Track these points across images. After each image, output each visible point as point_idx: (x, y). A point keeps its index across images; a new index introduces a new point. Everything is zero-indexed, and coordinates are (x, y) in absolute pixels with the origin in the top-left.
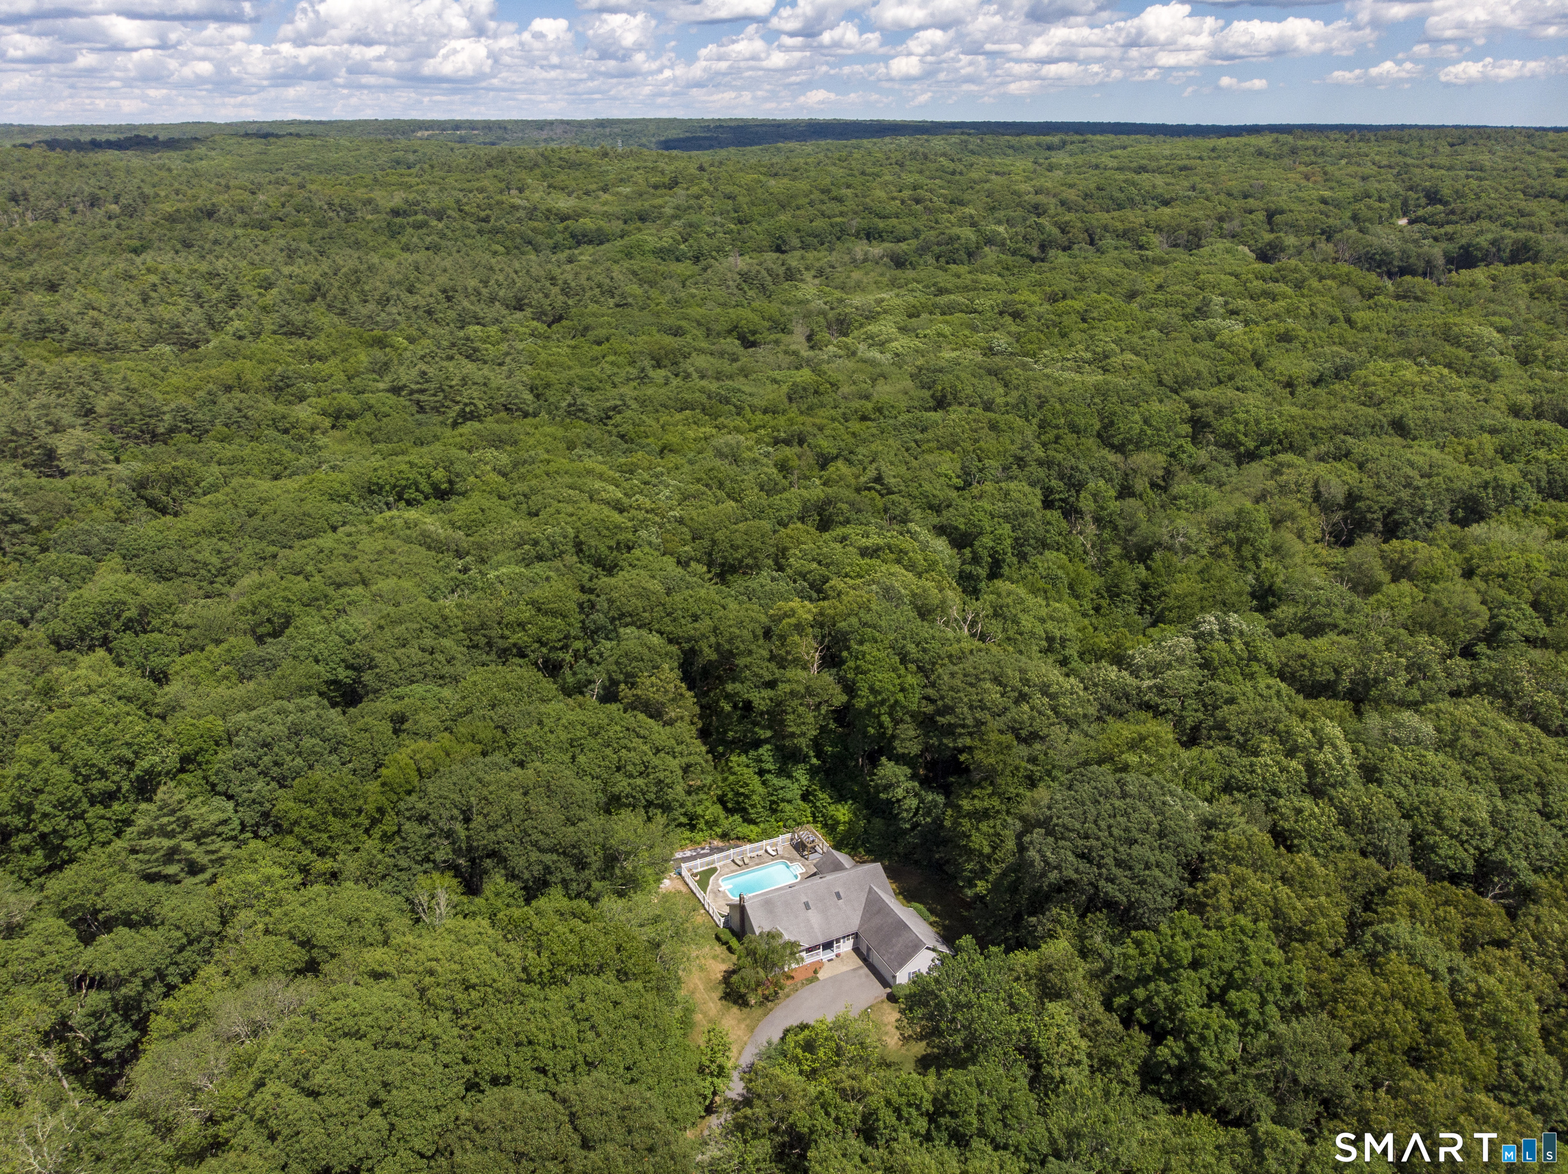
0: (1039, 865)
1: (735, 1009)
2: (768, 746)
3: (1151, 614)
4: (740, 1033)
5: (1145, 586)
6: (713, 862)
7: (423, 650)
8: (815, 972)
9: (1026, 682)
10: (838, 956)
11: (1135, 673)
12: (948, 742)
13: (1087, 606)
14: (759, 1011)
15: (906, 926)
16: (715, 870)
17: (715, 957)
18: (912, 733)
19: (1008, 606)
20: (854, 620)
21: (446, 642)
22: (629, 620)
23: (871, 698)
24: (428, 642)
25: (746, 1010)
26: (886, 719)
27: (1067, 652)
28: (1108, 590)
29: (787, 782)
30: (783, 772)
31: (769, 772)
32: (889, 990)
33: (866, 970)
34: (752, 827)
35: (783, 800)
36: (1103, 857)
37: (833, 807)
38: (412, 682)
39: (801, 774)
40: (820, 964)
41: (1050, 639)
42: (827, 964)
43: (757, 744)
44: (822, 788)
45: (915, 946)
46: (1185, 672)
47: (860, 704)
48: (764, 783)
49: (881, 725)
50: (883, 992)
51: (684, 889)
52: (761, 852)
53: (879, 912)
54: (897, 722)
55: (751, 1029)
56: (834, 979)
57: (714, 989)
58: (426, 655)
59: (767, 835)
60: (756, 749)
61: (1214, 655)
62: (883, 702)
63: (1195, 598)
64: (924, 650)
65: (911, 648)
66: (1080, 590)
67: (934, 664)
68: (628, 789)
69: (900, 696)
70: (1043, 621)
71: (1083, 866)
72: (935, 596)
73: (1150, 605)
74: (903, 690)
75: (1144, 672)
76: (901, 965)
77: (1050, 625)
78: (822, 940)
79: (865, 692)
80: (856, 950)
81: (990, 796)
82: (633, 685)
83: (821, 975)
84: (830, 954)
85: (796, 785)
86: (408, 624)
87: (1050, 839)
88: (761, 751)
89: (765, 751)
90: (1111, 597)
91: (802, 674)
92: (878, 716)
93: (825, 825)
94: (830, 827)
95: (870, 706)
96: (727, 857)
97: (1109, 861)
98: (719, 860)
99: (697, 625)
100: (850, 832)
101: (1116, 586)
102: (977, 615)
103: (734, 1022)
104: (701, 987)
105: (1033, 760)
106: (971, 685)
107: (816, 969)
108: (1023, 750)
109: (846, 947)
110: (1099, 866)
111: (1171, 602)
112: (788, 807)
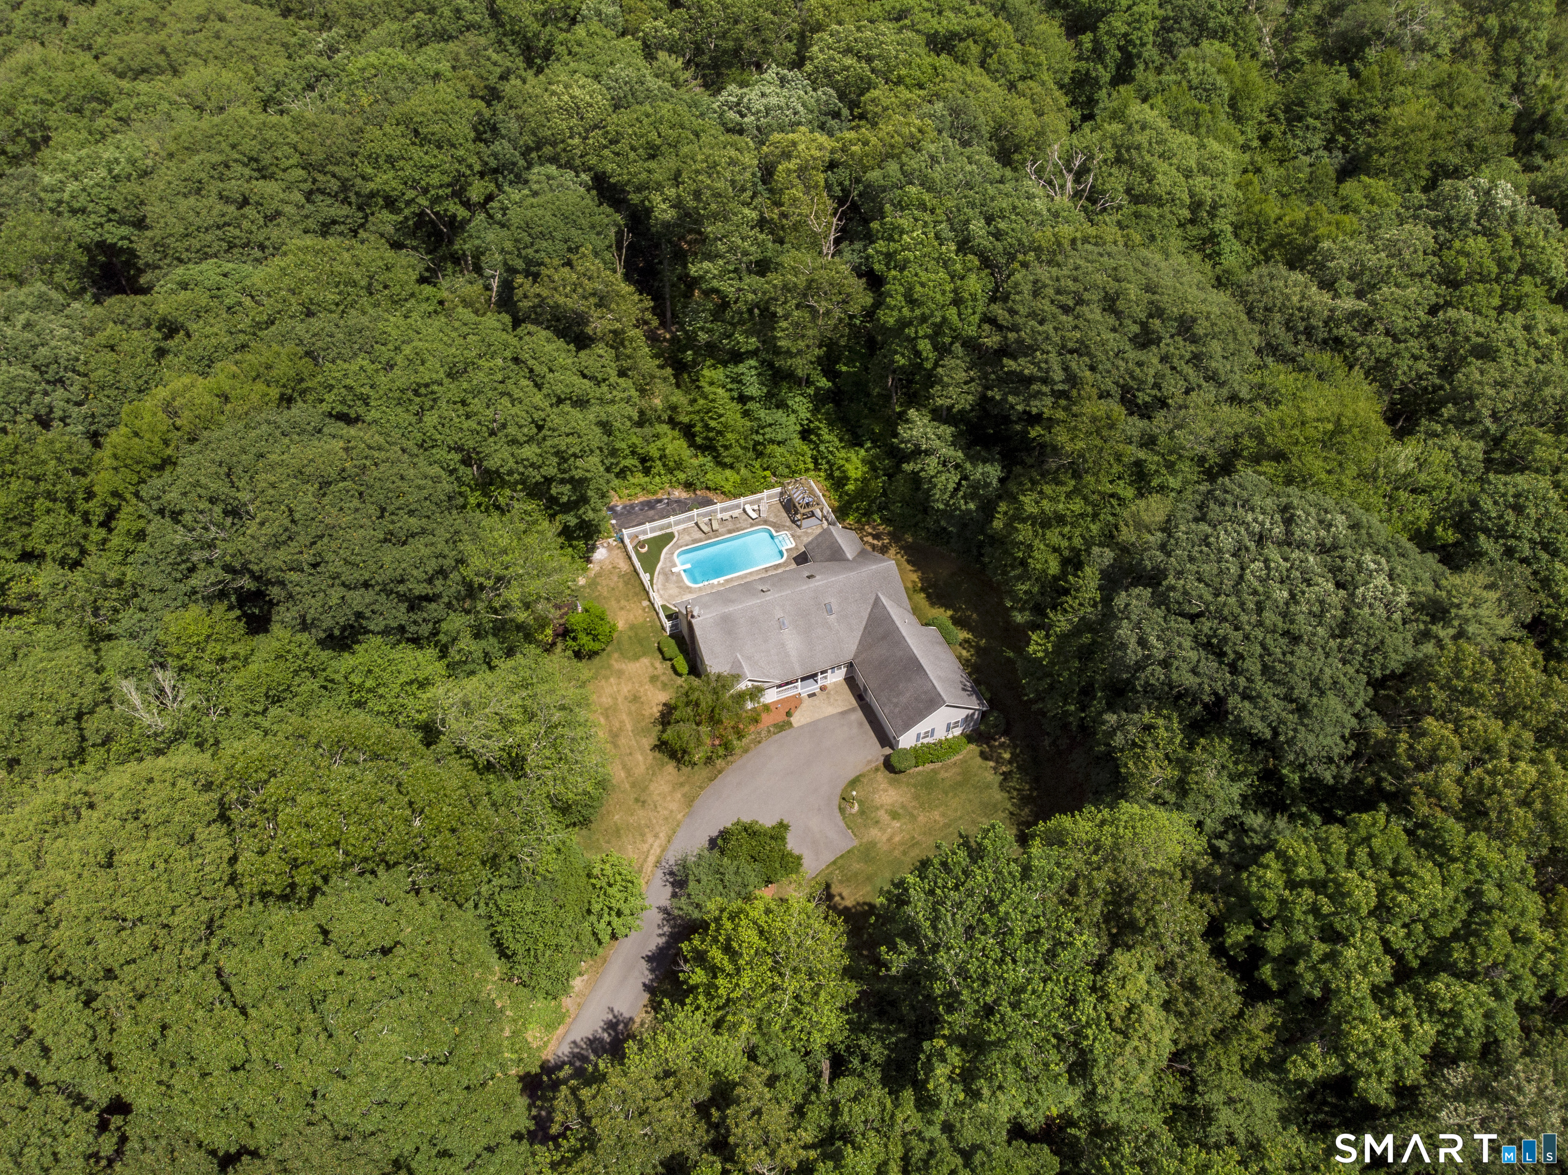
0: (1134, 653)
1: (671, 767)
2: (753, 362)
3: (1344, 149)
4: (674, 806)
5: (1343, 104)
6: (669, 525)
7: (227, 200)
8: (789, 714)
9: (1157, 312)
10: (822, 689)
11: (1328, 285)
12: (1017, 403)
13: (1252, 132)
14: (703, 773)
15: (920, 667)
16: (670, 536)
17: (653, 679)
18: (961, 376)
19: (1138, 148)
20: (893, 167)
21: (269, 188)
22: (548, 150)
23: (906, 312)
24: (234, 187)
25: (686, 770)
26: (925, 346)
27: (1217, 226)
28: (1287, 110)
29: (779, 415)
30: (774, 400)
31: (752, 398)
32: (888, 751)
33: (859, 715)
34: (728, 472)
35: (772, 441)
36: (1241, 657)
37: (843, 454)
38: (206, 256)
39: (801, 405)
40: (796, 701)
41: (1196, 205)
42: (807, 702)
43: (737, 357)
44: (831, 424)
45: (932, 702)
46: (1412, 292)
47: (889, 318)
48: (746, 414)
49: (918, 354)
50: (877, 753)
51: (624, 566)
52: (736, 513)
53: (884, 637)
54: (942, 350)
55: (690, 801)
56: (813, 726)
57: (644, 731)
58: (232, 208)
59: (746, 488)
60: (736, 363)
61: (1463, 261)
62: (924, 319)
63: (1425, 135)
64: (998, 235)
65: (977, 227)
66: (1245, 108)
67: (1012, 258)
68: (511, 463)
69: (952, 313)
70: (1188, 174)
71: (1210, 665)
72: (1027, 122)
73: (1348, 136)
74: (957, 302)
75: (1345, 285)
76: (907, 726)
77: (1200, 182)
78: (800, 674)
79: (897, 300)
80: (850, 680)
81: (1069, 496)
82: (536, 276)
83: (797, 719)
84: (813, 687)
85: (793, 417)
86: (203, 156)
87: (1160, 612)
88: (741, 368)
89: (748, 370)
90: (1289, 122)
91: (808, 259)
92: (913, 341)
93: (830, 476)
94: (837, 482)
95: (904, 324)
96: (690, 519)
97: (1253, 666)
98: (677, 523)
99: (652, 165)
100: (861, 493)
101: (1301, 104)
102: (1091, 157)
103: (666, 788)
104: (629, 727)
105: (1149, 442)
106: (1066, 310)
107: (790, 707)
108: (1135, 426)
109: (837, 677)
110: (1234, 669)
111: (1387, 140)
112: (778, 450)
